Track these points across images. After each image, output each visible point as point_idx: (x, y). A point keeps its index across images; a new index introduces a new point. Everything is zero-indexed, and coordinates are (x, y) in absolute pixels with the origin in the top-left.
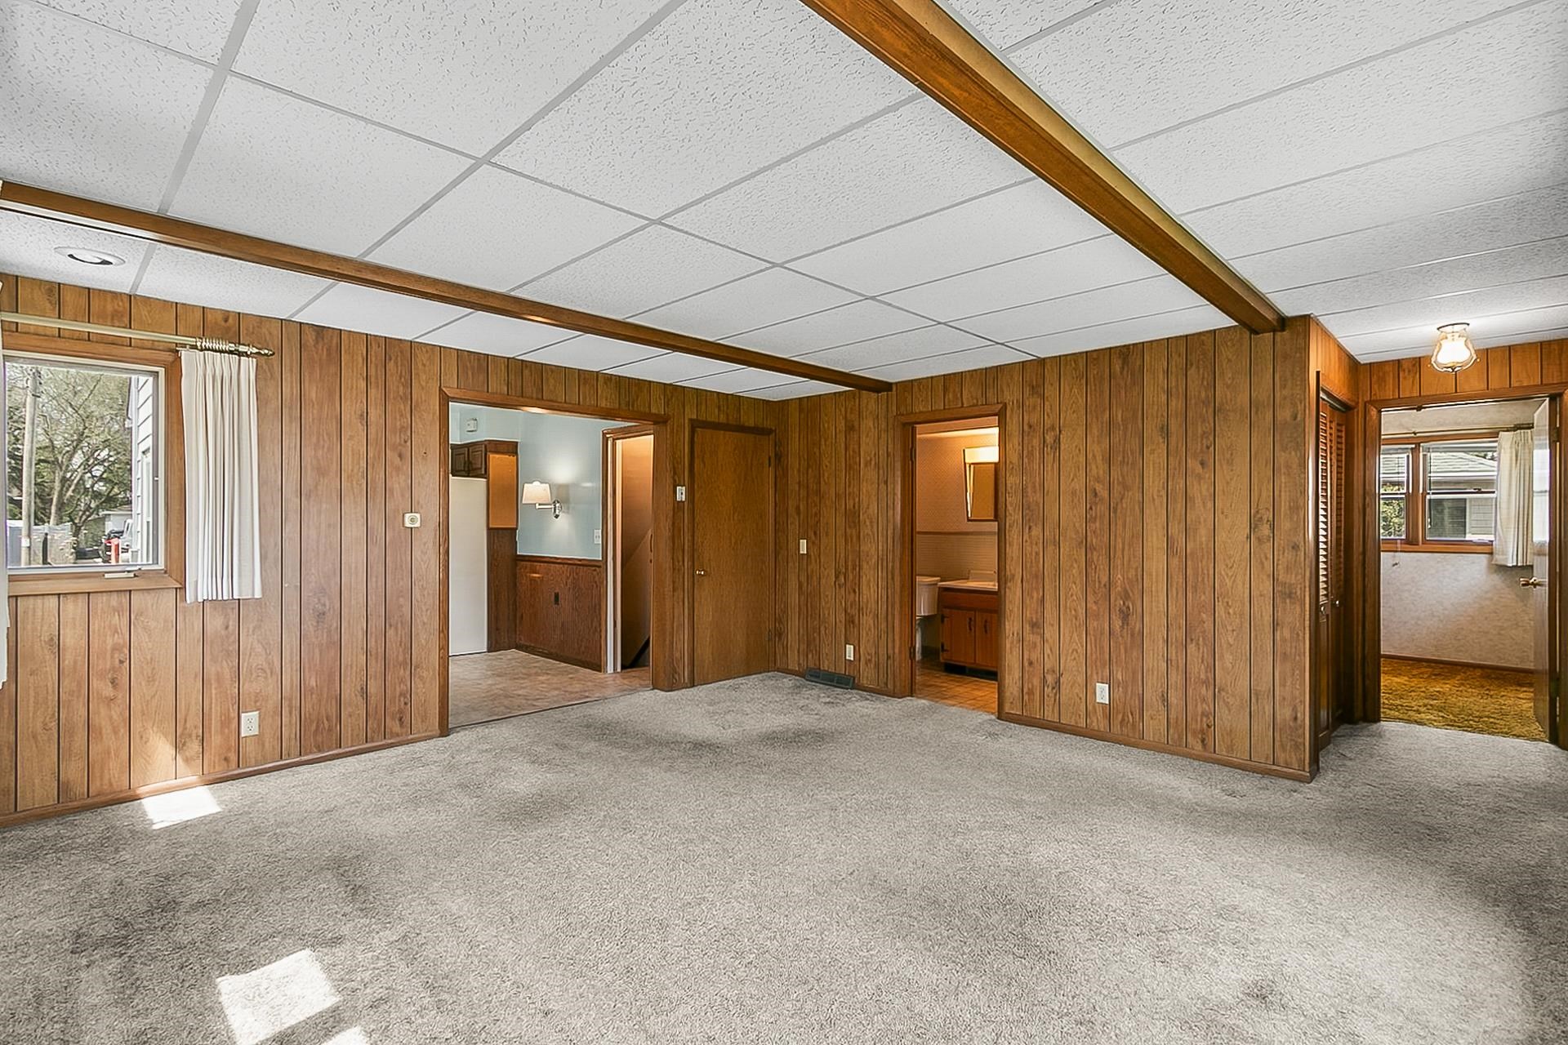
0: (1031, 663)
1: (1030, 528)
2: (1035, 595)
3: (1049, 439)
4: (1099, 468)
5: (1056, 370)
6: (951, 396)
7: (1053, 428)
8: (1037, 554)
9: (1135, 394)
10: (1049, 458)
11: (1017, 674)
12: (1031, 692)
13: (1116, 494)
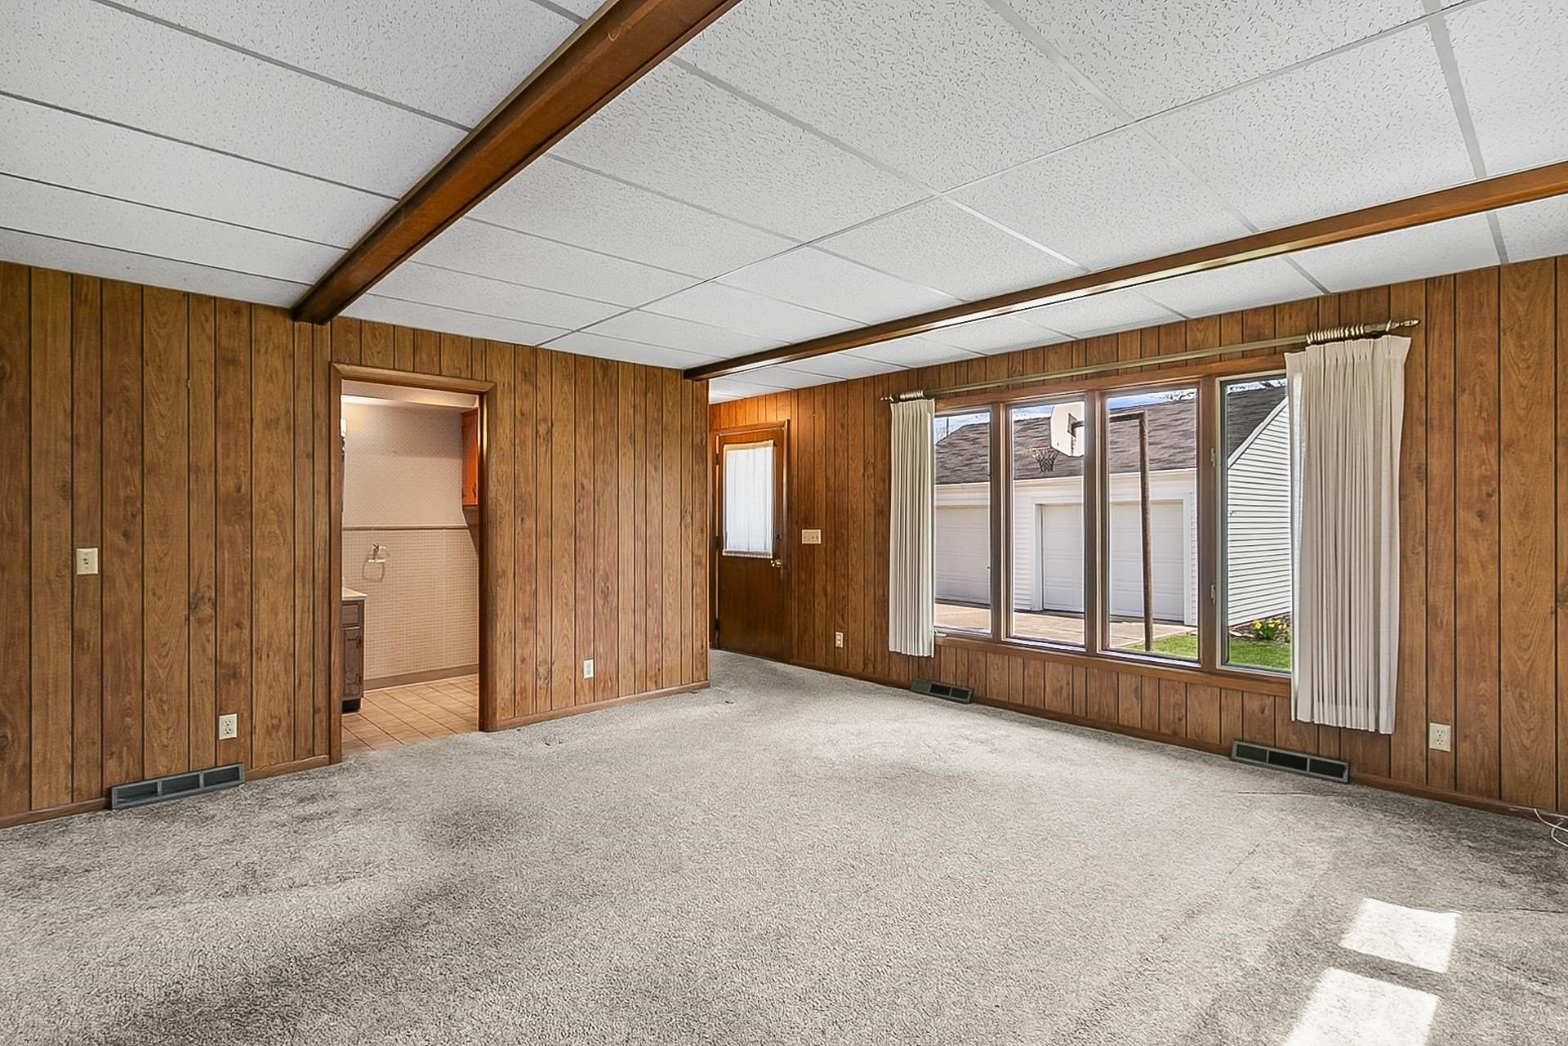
0: (523, 660)
1: (522, 519)
2: (528, 588)
3: (542, 429)
4: (585, 464)
5: (548, 363)
6: (424, 357)
7: (545, 420)
8: (530, 546)
9: (613, 403)
10: (542, 449)
11: (508, 676)
12: (524, 690)
13: (599, 489)
